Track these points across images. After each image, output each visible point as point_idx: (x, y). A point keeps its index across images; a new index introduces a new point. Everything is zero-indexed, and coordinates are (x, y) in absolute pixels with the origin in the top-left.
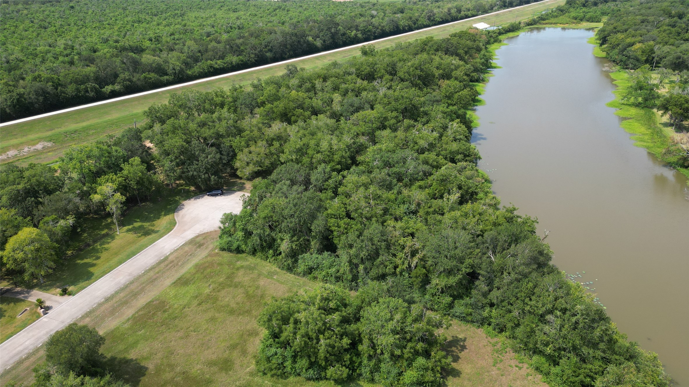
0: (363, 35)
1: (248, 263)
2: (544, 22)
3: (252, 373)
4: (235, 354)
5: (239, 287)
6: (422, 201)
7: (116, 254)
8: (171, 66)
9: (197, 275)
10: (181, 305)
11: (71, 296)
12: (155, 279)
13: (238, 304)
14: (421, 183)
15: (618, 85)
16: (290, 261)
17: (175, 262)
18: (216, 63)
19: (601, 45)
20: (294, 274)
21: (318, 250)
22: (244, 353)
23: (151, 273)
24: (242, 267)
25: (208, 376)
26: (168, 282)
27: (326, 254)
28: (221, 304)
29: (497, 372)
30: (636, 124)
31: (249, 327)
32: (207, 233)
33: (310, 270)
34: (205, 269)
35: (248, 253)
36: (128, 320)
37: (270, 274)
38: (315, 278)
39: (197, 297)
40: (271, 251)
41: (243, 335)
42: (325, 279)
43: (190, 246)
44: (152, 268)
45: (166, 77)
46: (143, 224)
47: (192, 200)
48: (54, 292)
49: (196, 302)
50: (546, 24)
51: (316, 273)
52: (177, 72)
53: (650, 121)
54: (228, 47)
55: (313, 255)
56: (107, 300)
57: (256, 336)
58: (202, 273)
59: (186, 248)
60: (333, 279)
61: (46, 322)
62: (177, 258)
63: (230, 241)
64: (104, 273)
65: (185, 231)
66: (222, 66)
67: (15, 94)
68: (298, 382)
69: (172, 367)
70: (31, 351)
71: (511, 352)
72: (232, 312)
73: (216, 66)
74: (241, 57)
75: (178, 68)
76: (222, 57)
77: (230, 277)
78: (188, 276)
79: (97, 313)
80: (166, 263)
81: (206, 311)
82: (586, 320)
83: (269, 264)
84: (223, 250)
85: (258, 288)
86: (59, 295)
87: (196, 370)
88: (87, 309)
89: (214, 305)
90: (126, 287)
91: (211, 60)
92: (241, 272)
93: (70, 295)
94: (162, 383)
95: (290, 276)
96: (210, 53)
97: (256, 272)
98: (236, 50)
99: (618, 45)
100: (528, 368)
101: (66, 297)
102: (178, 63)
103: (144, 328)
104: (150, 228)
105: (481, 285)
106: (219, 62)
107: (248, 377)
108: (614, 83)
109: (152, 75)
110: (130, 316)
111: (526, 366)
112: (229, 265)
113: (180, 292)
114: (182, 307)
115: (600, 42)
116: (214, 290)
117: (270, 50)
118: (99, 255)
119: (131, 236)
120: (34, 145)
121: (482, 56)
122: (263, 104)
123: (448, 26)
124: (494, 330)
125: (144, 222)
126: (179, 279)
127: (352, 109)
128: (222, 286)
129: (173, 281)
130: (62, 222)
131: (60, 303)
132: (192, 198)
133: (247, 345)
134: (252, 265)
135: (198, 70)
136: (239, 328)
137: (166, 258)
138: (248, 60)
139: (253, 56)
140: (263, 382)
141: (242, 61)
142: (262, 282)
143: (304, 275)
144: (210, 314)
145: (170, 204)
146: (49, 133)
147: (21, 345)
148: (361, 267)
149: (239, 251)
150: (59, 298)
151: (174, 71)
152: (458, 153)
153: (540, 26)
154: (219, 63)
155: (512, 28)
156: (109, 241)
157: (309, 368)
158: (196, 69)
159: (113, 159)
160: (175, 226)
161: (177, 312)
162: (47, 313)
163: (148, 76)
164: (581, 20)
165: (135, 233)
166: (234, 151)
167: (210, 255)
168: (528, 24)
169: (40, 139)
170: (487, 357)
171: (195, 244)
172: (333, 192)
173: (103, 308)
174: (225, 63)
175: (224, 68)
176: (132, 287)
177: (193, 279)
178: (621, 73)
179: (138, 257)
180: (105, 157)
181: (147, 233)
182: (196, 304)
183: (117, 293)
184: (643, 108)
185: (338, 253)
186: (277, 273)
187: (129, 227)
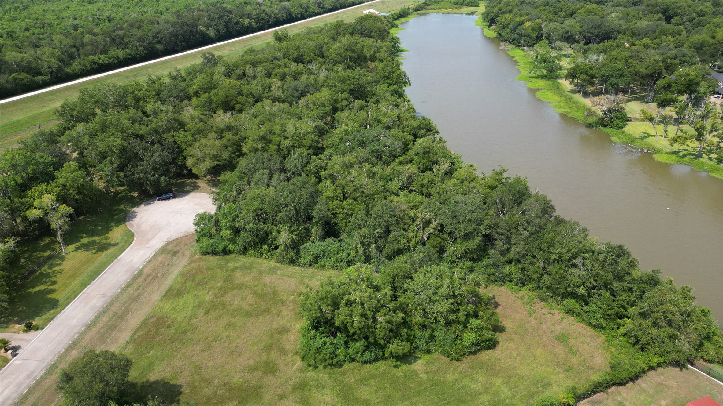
0: (257, 23)
1: (241, 263)
2: (429, 7)
3: (301, 369)
4: (273, 355)
5: (244, 288)
6: (414, 174)
7: (74, 277)
8: (45, 64)
9: (188, 284)
10: (185, 317)
11: (38, 331)
12: (138, 296)
13: (251, 305)
14: (401, 159)
15: (518, 61)
16: (292, 253)
17: (154, 274)
18: (100, 58)
19: (490, 26)
20: (299, 266)
21: (320, 237)
22: (283, 351)
23: (131, 291)
24: (237, 268)
25: (254, 382)
26: (156, 297)
27: (330, 240)
28: (232, 308)
29: (535, 321)
30: (549, 93)
31: (275, 325)
32: (177, 239)
33: (316, 259)
34: (194, 276)
35: (238, 253)
36: (128, 343)
37: (273, 271)
38: (323, 266)
39: (199, 306)
40: (265, 247)
41: (272, 335)
42: (335, 265)
43: (163, 255)
44: (129, 285)
45: (40, 78)
46: (94, 238)
47: (143, 206)
48: (13, 330)
49: (201, 312)
50: (431, 9)
51: (322, 262)
52: (54, 70)
53: (558, 89)
54: (108, 39)
55: (316, 243)
56: (89, 327)
57: (287, 332)
58: (193, 281)
59: (160, 259)
60: (344, 264)
61: (21, 364)
62: (153, 270)
63: (214, 243)
64: (69, 300)
65: (149, 241)
66: (107, 62)
68: (355, 368)
69: (208, 382)
70: (17, 400)
71: (539, 301)
72: (248, 314)
73: (100, 62)
74: (128, 51)
75: (55, 66)
76: (105, 52)
77: (228, 280)
78: (178, 286)
79: (84, 343)
80: (143, 277)
81: (219, 318)
82: (613, 257)
83: (265, 261)
84: (206, 254)
85: (265, 285)
86: (21, 332)
87: (237, 379)
88: (68, 341)
89: (224, 310)
90: (106, 310)
91: (93, 55)
92: (238, 274)
93: (37, 329)
94: (205, 400)
95: (295, 269)
96: (90, 47)
97: (255, 270)
98: (120, 42)
99: (508, 25)
100: (559, 313)
101: (32, 333)
102: (53, 60)
103: (152, 348)
104: (104, 241)
105: (500, 244)
106: (102, 57)
107: (299, 375)
108: (514, 59)
109: (23, 75)
110: (128, 338)
111: (557, 312)
112: (221, 268)
113: (177, 304)
114: (187, 319)
115: (488, 24)
116: (216, 295)
117: (159, 42)
118: (53, 279)
119: (83, 255)
121: (391, 40)
122: (197, 94)
123: (340, 13)
124: (517, 285)
125: (92, 236)
126: (169, 291)
127: (297, 94)
128: (224, 291)
129: (163, 295)
130: (2, 247)
131: (28, 341)
132: (141, 204)
133: (283, 343)
134: (247, 265)
135: (79, 67)
136: (264, 328)
137: (141, 273)
138: (136, 54)
139: (141, 49)
140: (318, 375)
141: (130, 55)
142: (267, 279)
143: (310, 265)
144: (225, 320)
145: (116, 215)
148: (373, 247)
149: (226, 252)
150: (22, 335)
151: (50, 70)
152: (420, 128)
153: (427, 11)
154: (102, 59)
155: (403, 14)
156: (59, 262)
157: (364, 351)
158: (76, 66)
159: (41, 167)
160: (133, 236)
161: (184, 325)
162: (16, 355)
163: (18, 77)
164: (462, 5)
165: (87, 251)
166: (179, 147)
167: (191, 262)
168: (416, 10)
170: (520, 310)
171: (169, 253)
172: (316, 177)
173: (88, 337)
174: (109, 58)
175: (109, 64)
176: (115, 308)
177: (185, 289)
178: (516, 50)
179: (105, 276)
180: (32, 165)
181: (103, 248)
182: (203, 313)
183: (98, 317)
184: (548, 79)
185: (341, 238)
186: (279, 269)
187: (78, 244)
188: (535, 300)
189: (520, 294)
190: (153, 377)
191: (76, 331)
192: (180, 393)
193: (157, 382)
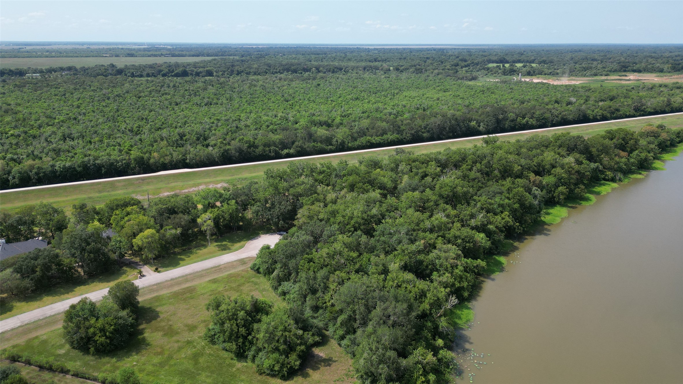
1: (258, 280)
8: (335, 139)
9: (224, 280)
16: (276, 284)
20: (276, 294)
23: (204, 272)
24: (252, 282)
26: (208, 279)
34: (232, 277)
35: (262, 275)
39: (213, 291)
43: (238, 262)
44: (207, 270)
45: (330, 147)
46: (228, 243)
47: (268, 235)
48: (151, 268)
52: (339, 143)
54: (391, 126)
56: (172, 279)
58: (228, 279)
59: (234, 263)
61: (137, 282)
62: (225, 267)
63: (255, 264)
67: (222, 149)
75: (340, 141)
79: (162, 285)
80: (217, 269)
86: (153, 271)
88: (159, 281)
90: (186, 276)
92: (248, 284)
93: (158, 272)
94: (158, 326)
95: (273, 295)
96: (375, 131)
97: (258, 286)
101: (156, 273)
102: (342, 137)
103: (174, 298)
104: (230, 246)
106: (377, 138)
109: (320, 145)
110: (175, 291)
112: (246, 279)
116: (225, 289)
118: (191, 255)
119: (216, 249)
120: (217, 184)
125: (230, 242)
126: (214, 279)
128: (232, 289)
130: (173, 231)
132: (269, 233)
134: (258, 282)
135: (359, 143)
138: (404, 139)
139: (409, 135)
141: (398, 139)
143: (280, 295)
146: (230, 178)
156: (202, 249)
158: (357, 142)
160: (241, 249)
161: (196, 295)
162: (141, 278)
165: (219, 248)
169: (222, 181)
171: (242, 263)
173: (166, 283)
174: (382, 140)
176: (189, 276)
179: (206, 262)
181: (224, 249)
182: (209, 294)
183: (179, 277)
187: (219, 244)
190: (158, 309)
191: (167, 279)
192: (156, 320)
193: (157, 311)
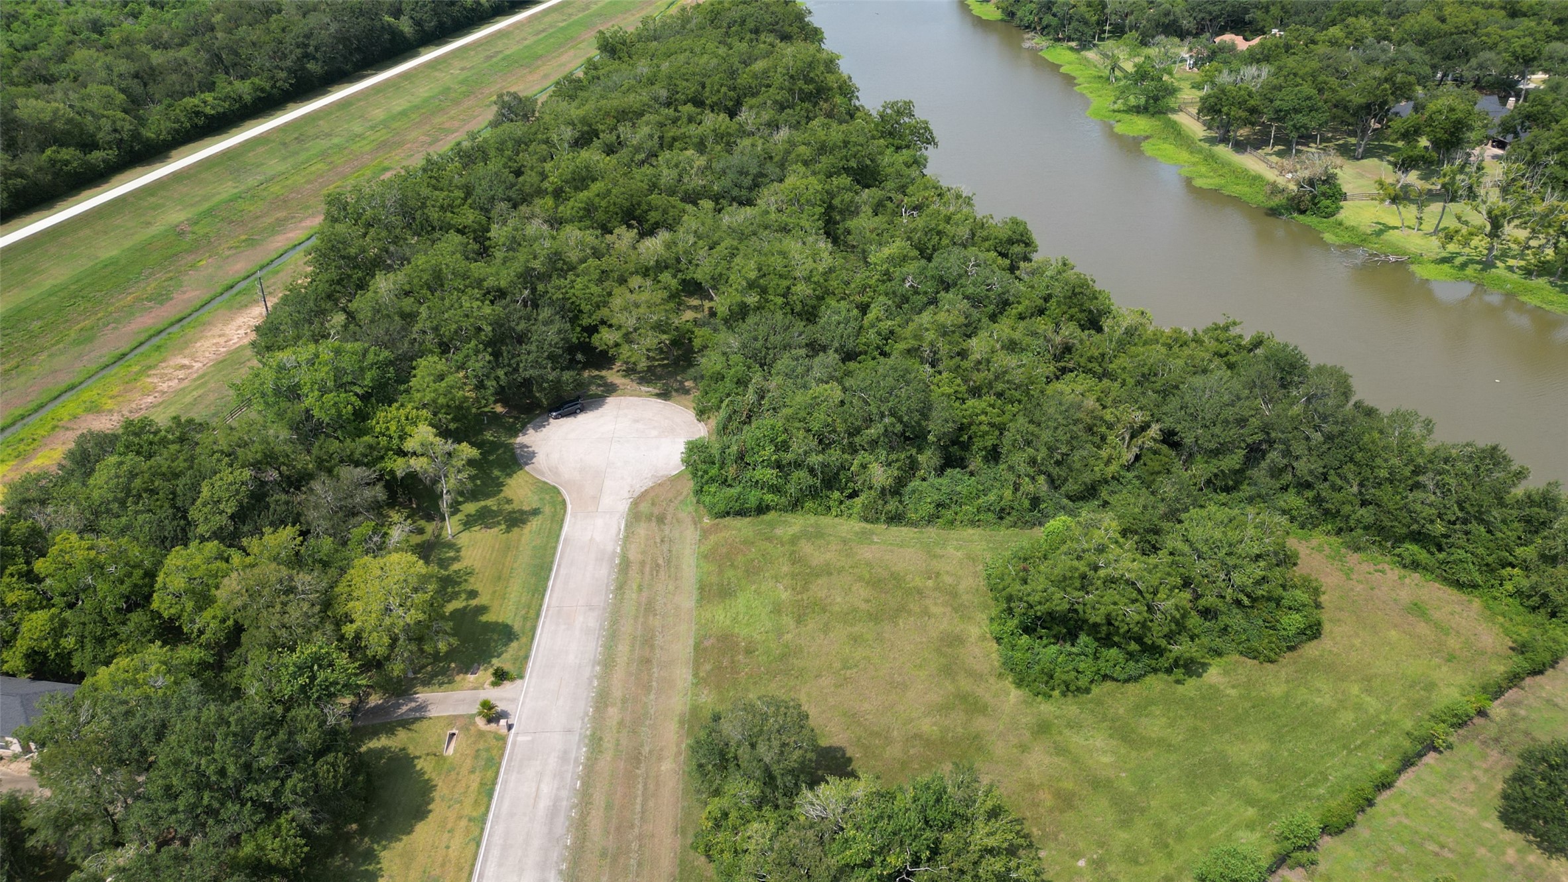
1: (798, 528)
3: (1025, 701)
4: (964, 683)
5: (835, 572)
7: (501, 578)
10: (766, 632)
11: (520, 682)
12: (649, 604)
13: (867, 601)
15: (1073, 74)
16: (894, 502)
17: (649, 561)
20: (908, 525)
21: (935, 469)
22: (975, 675)
23: (631, 595)
24: (796, 536)
26: (686, 602)
27: (955, 472)
28: (838, 609)
29: (1362, 586)
30: (1166, 146)
31: (934, 633)
32: (647, 492)
33: (937, 510)
34: (729, 558)
35: (784, 510)
36: (695, 685)
37: (863, 537)
38: (953, 522)
39: (778, 611)
40: (834, 494)
41: (938, 649)
42: (976, 518)
43: (643, 525)
44: (621, 585)
46: (483, 503)
47: (531, 432)
48: (469, 684)
49: (788, 621)
51: (948, 514)
53: (1180, 136)
55: (931, 480)
57: (961, 643)
58: (733, 567)
59: (641, 531)
61: (531, 742)
63: (739, 494)
64: (530, 621)
65: (596, 498)
70: (575, 800)
71: (1350, 552)
72: (874, 618)
73: (208, 110)
74: (255, 81)
75: (125, 126)
76: (209, 86)
78: (713, 579)
79: (617, 693)
80: (634, 567)
81: (826, 627)
83: (839, 520)
84: (723, 517)
85: (869, 565)
86: (494, 684)
88: (586, 694)
89: (828, 614)
90: (613, 633)
92: (807, 547)
93: (512, 679)
95: (902, 531)
100: (1392, 569)
101: (507, 685)
104: (508, 507)
107: (1028, 710)
108: (1061, 71)
109: (67, 153)
110: (690, 678)
111: (1386, 566)
112: (769, 540)
113: (734, 610)
118: (466, 587)
119: (485, 536)
125: (477, 499)
126: (701, 589)
127: (747, 181)
129: (696, 596)
131: (513, 700)
132: (524, 427)
133: (966, 661)
136: (918, 640)
137: (626, 561)
141: (262, 90)
142: (865, 553)
144: (841, 631)
145: (489, 453)
147: (537, 796)
148: (1041, 480)
149: (763, 509)
150: (496, 692)
151: (117, 136)
154: (209, 103)
156: (453, 554)
157: (1127, 661)
160: (559, 492)
161: (773, 646)
162: (511, 726)
165: (488, 528)
167: (704, 532)
173: (617, 683)
178: (1058, 50)
179: (563, 571)
181: (515, 519)
184: (1153, 115)
185: (971, 467)
186: (872, 533)
188: (1343, 550)
189: (1314, 542)
191: (587, 672)
192: (850, 760)
